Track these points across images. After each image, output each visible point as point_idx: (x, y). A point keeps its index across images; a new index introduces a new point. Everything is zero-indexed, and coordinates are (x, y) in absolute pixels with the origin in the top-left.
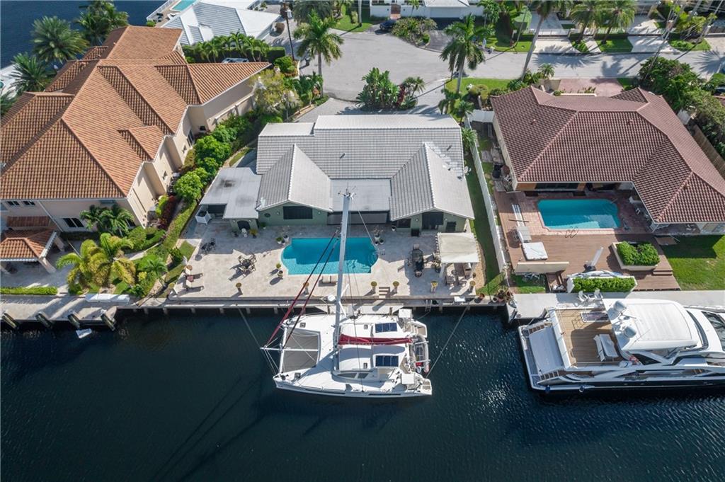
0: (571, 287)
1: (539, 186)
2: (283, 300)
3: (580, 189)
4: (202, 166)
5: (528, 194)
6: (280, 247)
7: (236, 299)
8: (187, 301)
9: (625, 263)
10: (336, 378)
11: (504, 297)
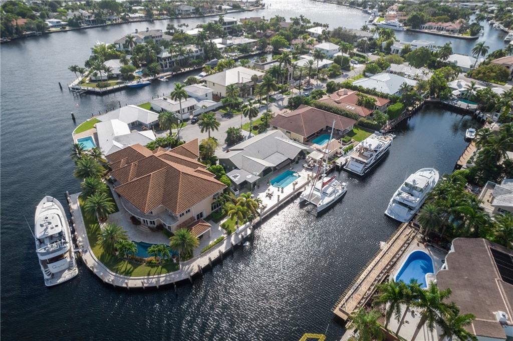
0: (343, 152)
1: (308, 138)
2: (291, 194)
3: (316, 134)
4: (222, 175)
5: (307, 141)
6: (270, 185)
7: (279, 202)
8: (266, 213)
9: (346, 142)
10: (329, 197)
11: (334, 162)
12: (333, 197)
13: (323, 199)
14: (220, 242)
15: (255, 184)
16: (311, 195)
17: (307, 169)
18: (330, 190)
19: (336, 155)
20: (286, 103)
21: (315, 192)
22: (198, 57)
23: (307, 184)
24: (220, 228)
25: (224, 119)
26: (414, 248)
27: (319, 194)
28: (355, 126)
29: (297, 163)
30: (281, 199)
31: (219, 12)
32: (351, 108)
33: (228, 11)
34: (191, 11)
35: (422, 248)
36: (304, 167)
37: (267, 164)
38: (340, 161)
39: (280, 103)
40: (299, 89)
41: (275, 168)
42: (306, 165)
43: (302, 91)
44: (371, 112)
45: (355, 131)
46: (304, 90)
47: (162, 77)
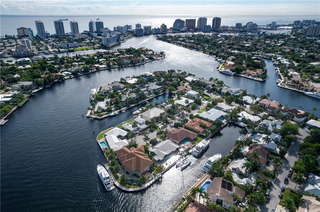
0: (192, 148)
2: (173, 164)
4: (152, 158)
5: (180, 143)
7: (170, 166)
8: (165, 170)
9: (193, 144)
11: (188, 152)
12: (186, 165)
13: (183, 165)
14: (152, 179)
15: (162, 160)
16: (179, 164)
17: (179, 155)
18: (185, 162)
19: (189, 149)
20: (173, 125)
21: (181, 163)
22: (137, 99)
23: (178, 160)
24: (152, 175)
25: (150, 133)
26: (207, 180)
27: (182, 164)
28: (198, 136)
29: (176, 152)
30: (170, 165)
31: (143, 62)
32: (197, 128)
33: (147, 61)
34: (129, 63)
35: (210, 180)
36: (178, 154)
37: (166, 153)
38: (190, 151)
39: (171, 124)
40: (179, 117)
41: (168, 155)
42: (179, 153)
43: (180, 118)
44: (204, 130)
45: (198, 138)
46: (181, 117)
47: (123, 110)
